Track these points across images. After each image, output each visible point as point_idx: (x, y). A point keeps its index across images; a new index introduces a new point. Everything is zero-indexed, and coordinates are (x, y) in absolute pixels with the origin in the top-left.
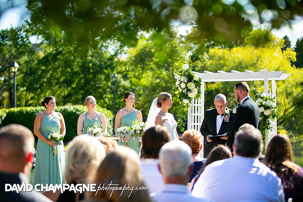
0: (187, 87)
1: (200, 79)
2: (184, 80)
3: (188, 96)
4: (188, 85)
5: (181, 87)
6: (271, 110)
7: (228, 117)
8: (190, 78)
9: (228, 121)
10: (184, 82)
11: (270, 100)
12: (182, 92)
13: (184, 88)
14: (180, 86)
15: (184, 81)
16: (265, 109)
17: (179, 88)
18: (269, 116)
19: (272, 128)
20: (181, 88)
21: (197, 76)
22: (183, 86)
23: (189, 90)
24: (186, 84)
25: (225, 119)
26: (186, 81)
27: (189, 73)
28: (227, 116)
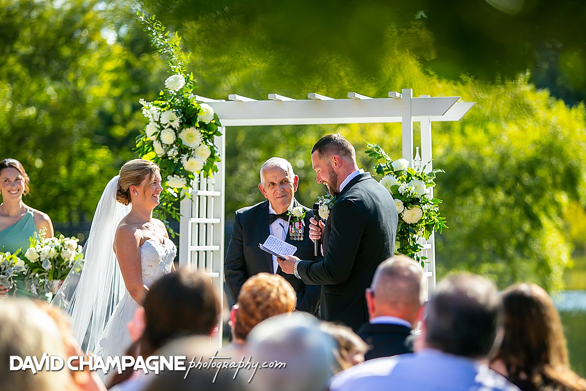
0: (178, 141)
1: (216, 117)
2: (171, 121)
3: (181, 168)
4: (183, 135)
5: (161, 141)
6: (423, 207)
7: (300, 227)
8: (189, 117)
9: (302, 239)
10: (171, 127)
11: (420, 179)
12: (165, 157)
13: (172, 145)
14: (159, 139)
15: (171, 124)
16: (405, 205)
17: (156, 145)
18: (417, 224)
19: (423, 260)
20: (161, 143)
21: (207, 108)
22: (168, 137)
23: (184, 150)
24: (177, 132)
25: (293, 232)
26: (176, 124)
27: (187, 102)
28: (297, 225)
